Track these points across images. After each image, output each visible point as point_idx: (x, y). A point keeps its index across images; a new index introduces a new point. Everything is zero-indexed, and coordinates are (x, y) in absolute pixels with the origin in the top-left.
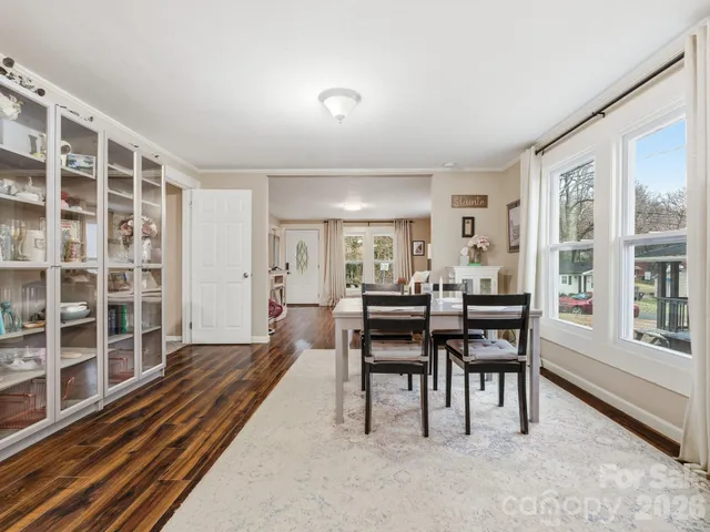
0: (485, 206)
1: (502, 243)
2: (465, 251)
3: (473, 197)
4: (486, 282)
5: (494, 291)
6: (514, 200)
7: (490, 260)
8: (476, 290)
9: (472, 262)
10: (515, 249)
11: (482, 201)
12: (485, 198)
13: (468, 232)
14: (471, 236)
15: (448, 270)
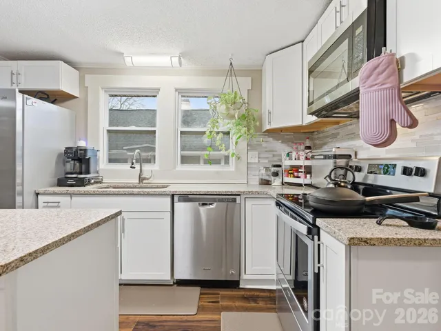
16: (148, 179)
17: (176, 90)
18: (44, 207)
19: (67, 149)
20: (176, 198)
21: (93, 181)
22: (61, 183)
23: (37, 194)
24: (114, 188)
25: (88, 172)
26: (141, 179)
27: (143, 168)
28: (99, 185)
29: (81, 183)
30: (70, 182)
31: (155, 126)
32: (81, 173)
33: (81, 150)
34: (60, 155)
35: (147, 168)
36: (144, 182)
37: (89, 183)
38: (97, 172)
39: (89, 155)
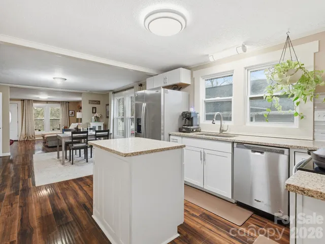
0: (99, 104)
1: (104, 116)
2: (93, 118)
3: (96, 101)
4: (100, 127)
5: (102, 129)
6: (107, 103)
7: (101, 120)
8: (97, 129)
9: (95, 121)
10: (108, 117)
11: (99, 103)
12: (99, 101)
13: (94, 111)
14: (95, 113)
15: (88, 124)
16: (226, 131)
17: (245, 68)
18: (172, 141)
19: (183, 112)
20: (235, 145)
21: (195, 130)
22: (180, 130)
23: (170, 135)
24: (206, 135)
25: (192, 125)
26: (221, 131)
27: (223, 124)
28: (198, 133)
29: (188, 131)
30: (184, 130)
31: (231, 95)
32: (189, 126)
33: (188, 113)
34: (180, 116)
35: (226, 124)
36: (223, 133)
37: (193, 131)
38: (198, 125)
39: (192, 115)
